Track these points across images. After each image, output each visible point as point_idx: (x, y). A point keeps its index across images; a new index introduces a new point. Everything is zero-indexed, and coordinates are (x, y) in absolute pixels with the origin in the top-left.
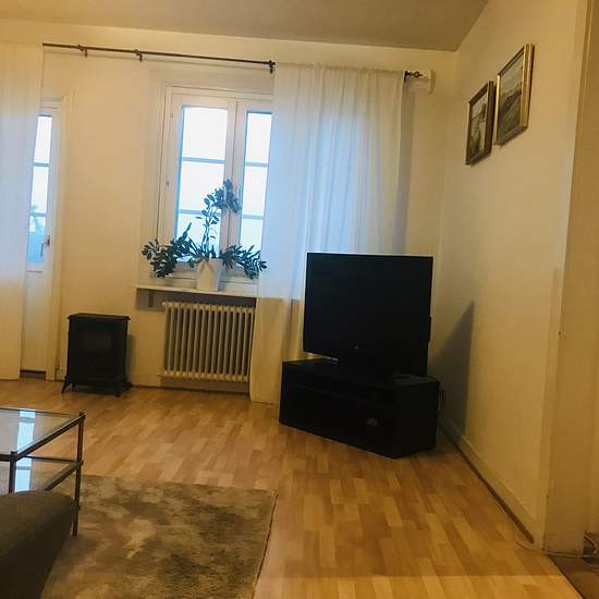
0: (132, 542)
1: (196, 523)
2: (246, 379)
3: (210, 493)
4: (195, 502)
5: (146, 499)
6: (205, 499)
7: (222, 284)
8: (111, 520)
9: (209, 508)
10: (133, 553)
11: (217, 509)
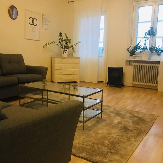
0: (114, 122)
1: (132, 120)
2: (156, 85)
3: (138, 113)
4: (133, 115)
5: (121, 113)
6: (136, 115)
7: (150, 58)
8: (111, 116)
9: (137, 117)
10: (114, 124)
11: (139, 117)
